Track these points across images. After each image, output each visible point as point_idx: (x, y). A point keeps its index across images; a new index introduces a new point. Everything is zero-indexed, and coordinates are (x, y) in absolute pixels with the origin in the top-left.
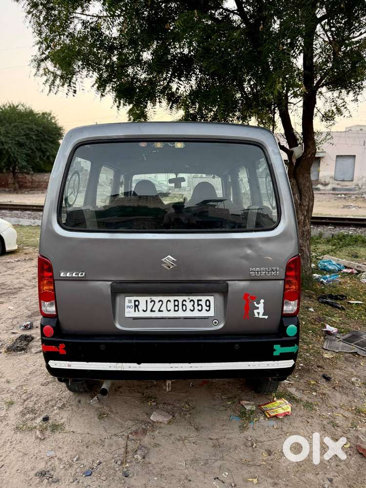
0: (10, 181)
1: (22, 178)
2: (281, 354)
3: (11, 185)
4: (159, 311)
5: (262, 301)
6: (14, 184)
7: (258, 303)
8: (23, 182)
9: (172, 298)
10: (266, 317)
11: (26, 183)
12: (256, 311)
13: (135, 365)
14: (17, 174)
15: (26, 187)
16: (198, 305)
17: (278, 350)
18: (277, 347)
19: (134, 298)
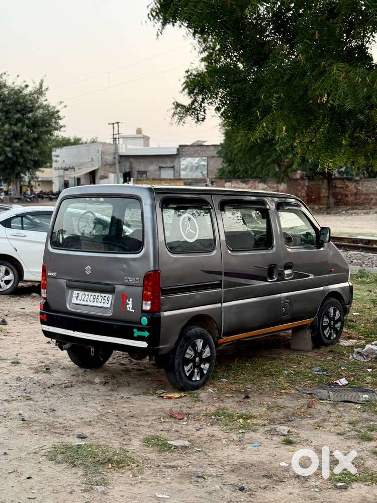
0: (324, 192)
1: (341, 188)
2: (138, 336)
3: (324, 201)
4: (87, 301)
5: (131, 299)
6: (328, 197)
7: (129, 301)
8: (342, 195)
9: (93, 294)
10: (133, 311)
11: (346, 196)
12: (128, 306)
13: (72, 332)
14: (334, 181)
15: (346, 204)
16: (104, 299)
17: (136, 333)
18: (135, 330)
19: (77, 292)
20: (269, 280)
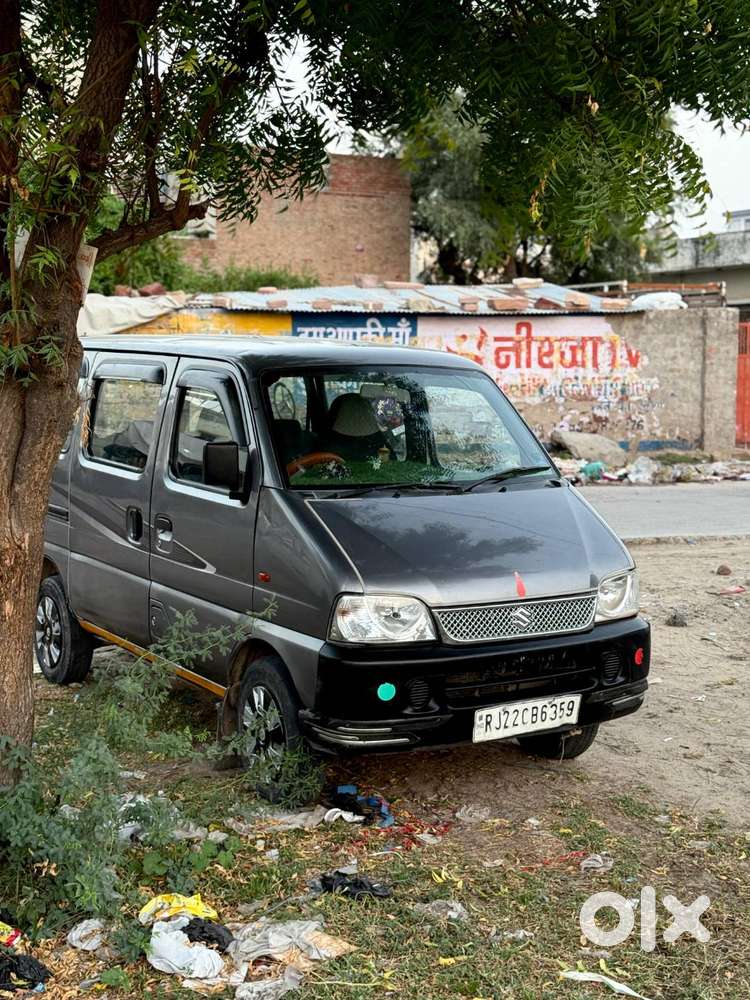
20: (130, 540)
